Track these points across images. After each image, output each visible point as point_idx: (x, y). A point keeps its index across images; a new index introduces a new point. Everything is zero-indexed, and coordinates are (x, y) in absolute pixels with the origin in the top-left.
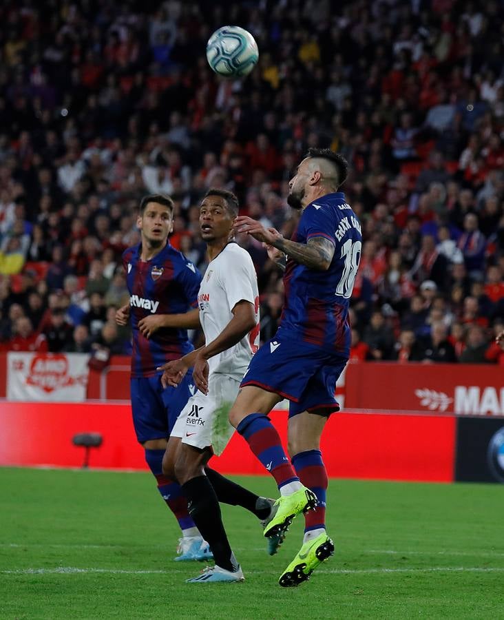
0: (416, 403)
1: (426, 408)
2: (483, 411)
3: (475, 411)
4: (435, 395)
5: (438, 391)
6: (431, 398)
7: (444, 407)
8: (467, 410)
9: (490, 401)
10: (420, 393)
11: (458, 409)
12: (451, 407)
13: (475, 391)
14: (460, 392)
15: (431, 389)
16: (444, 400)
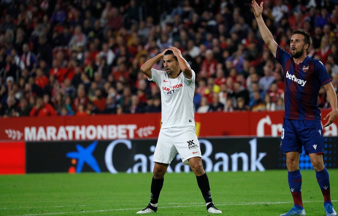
0: (6, 136)
1: (11, 139)
2: (38, 138)
3: (35, 139)
4: (14, 132)
5: (16, 130)
6: (13, 134)
7: (19, 137)
8: (30, 139)
9: (41, 134)
10: (7, 132)
11: (26, 138)
12: (23, 137)
13: (34, 129)
14: (27, 130)
15: (12, 129)
16: (19, 134)
